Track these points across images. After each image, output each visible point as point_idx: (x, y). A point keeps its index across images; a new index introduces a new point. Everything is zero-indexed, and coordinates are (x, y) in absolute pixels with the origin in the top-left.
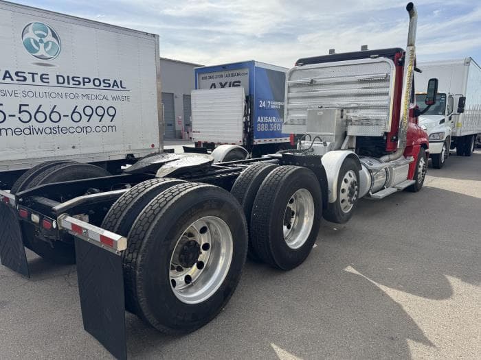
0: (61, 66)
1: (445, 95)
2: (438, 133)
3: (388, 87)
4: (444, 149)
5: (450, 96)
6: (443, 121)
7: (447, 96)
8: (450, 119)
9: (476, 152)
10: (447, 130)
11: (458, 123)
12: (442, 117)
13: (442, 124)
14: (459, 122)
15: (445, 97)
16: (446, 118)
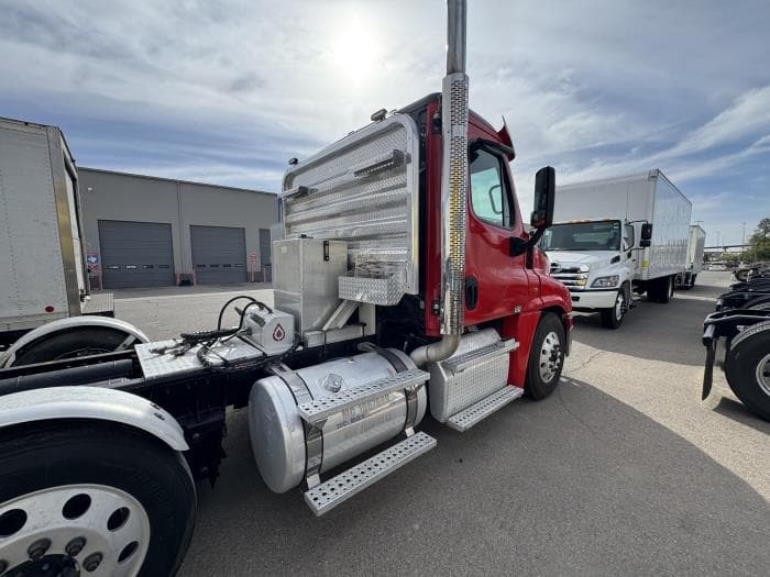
1: (618, 221)
2: (608, 278)
3: (404, 185)
4: (620, 300)
5: (628, 225)
6: (617, 259)
7: (623, 223)
8: (629, 255)
9: (677, 296)
10: (623, 272)
11: (643, 262)
12: (616, 254)
13: (616, 264)
14: (646, 259)
15: (620, 226)
16: (623, 255)
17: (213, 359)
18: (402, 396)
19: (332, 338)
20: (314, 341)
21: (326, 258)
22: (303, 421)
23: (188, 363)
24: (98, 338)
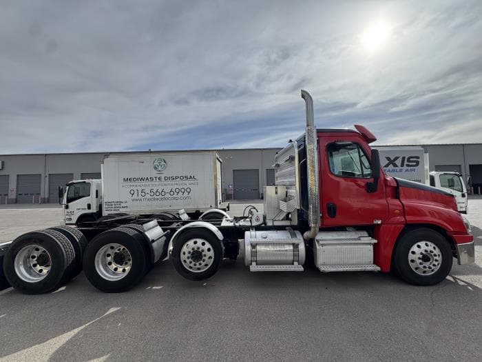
0: (167, 173)
17: (237, 224)
18: (291, 248)
19: (276, 224)
20: (269, 224)
21: (276, 193)
22: (251, 244)
23: (232, 224)
24: (217, 215)
